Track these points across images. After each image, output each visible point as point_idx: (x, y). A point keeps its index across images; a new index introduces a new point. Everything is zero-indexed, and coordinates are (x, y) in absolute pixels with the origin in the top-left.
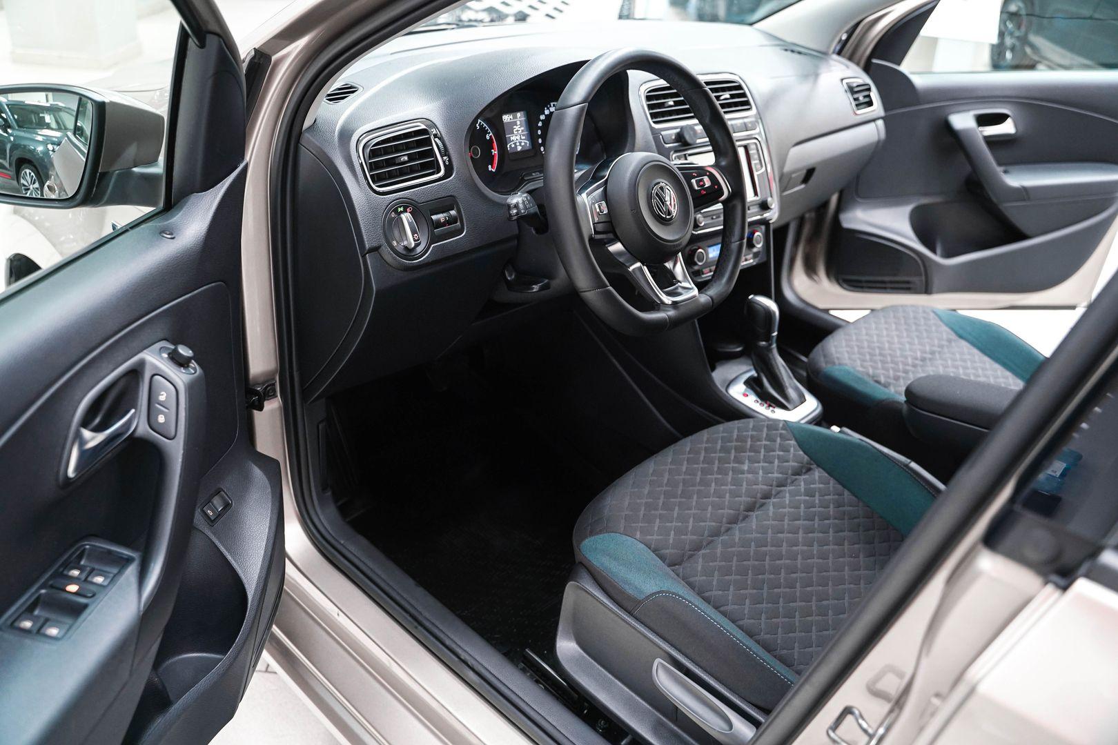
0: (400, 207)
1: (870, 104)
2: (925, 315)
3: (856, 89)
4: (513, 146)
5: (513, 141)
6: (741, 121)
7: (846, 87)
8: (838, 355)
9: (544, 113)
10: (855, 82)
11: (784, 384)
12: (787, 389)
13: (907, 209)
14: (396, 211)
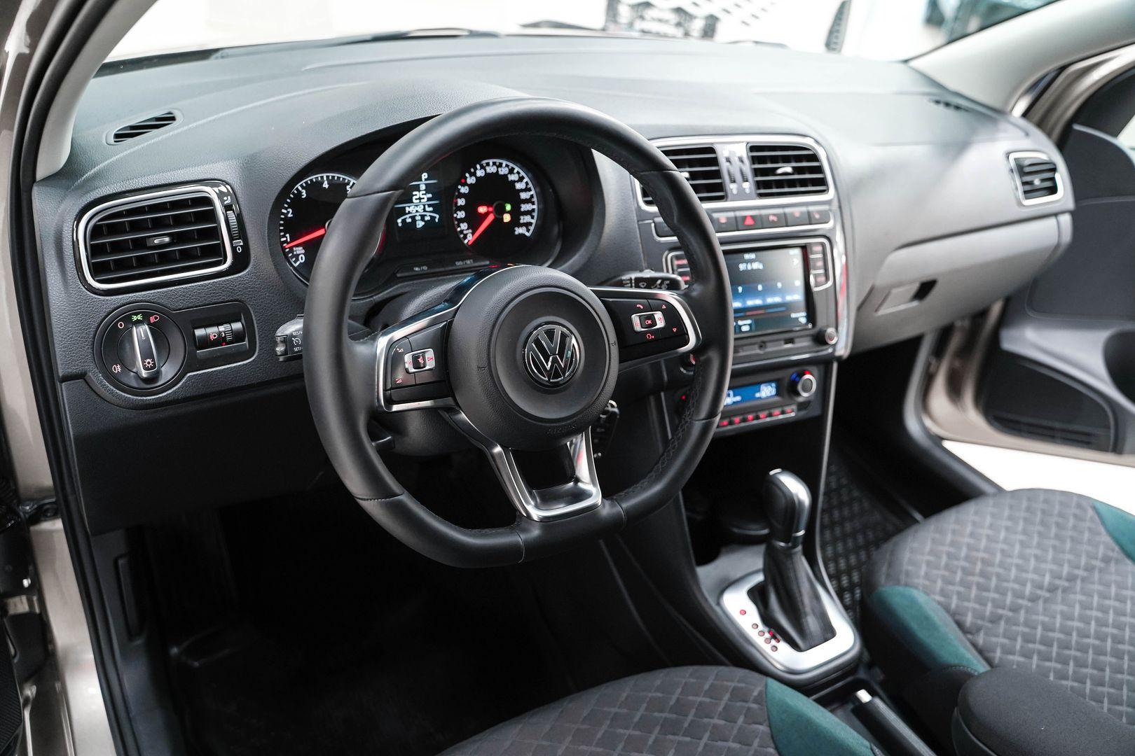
0: (136, 314)
1: (1053, 190)
2: (1078, 512)
3: (1027, 170)
4: (409, 220)
5: (409, 213)
6: (804, 209)
7: (1012, 164)
8: (910, 568)
9: (474, 174)
10: (1029, 157)
11: (801, 607)
12: (806, 615)
13: (1100, 337)
14: (127, 320)
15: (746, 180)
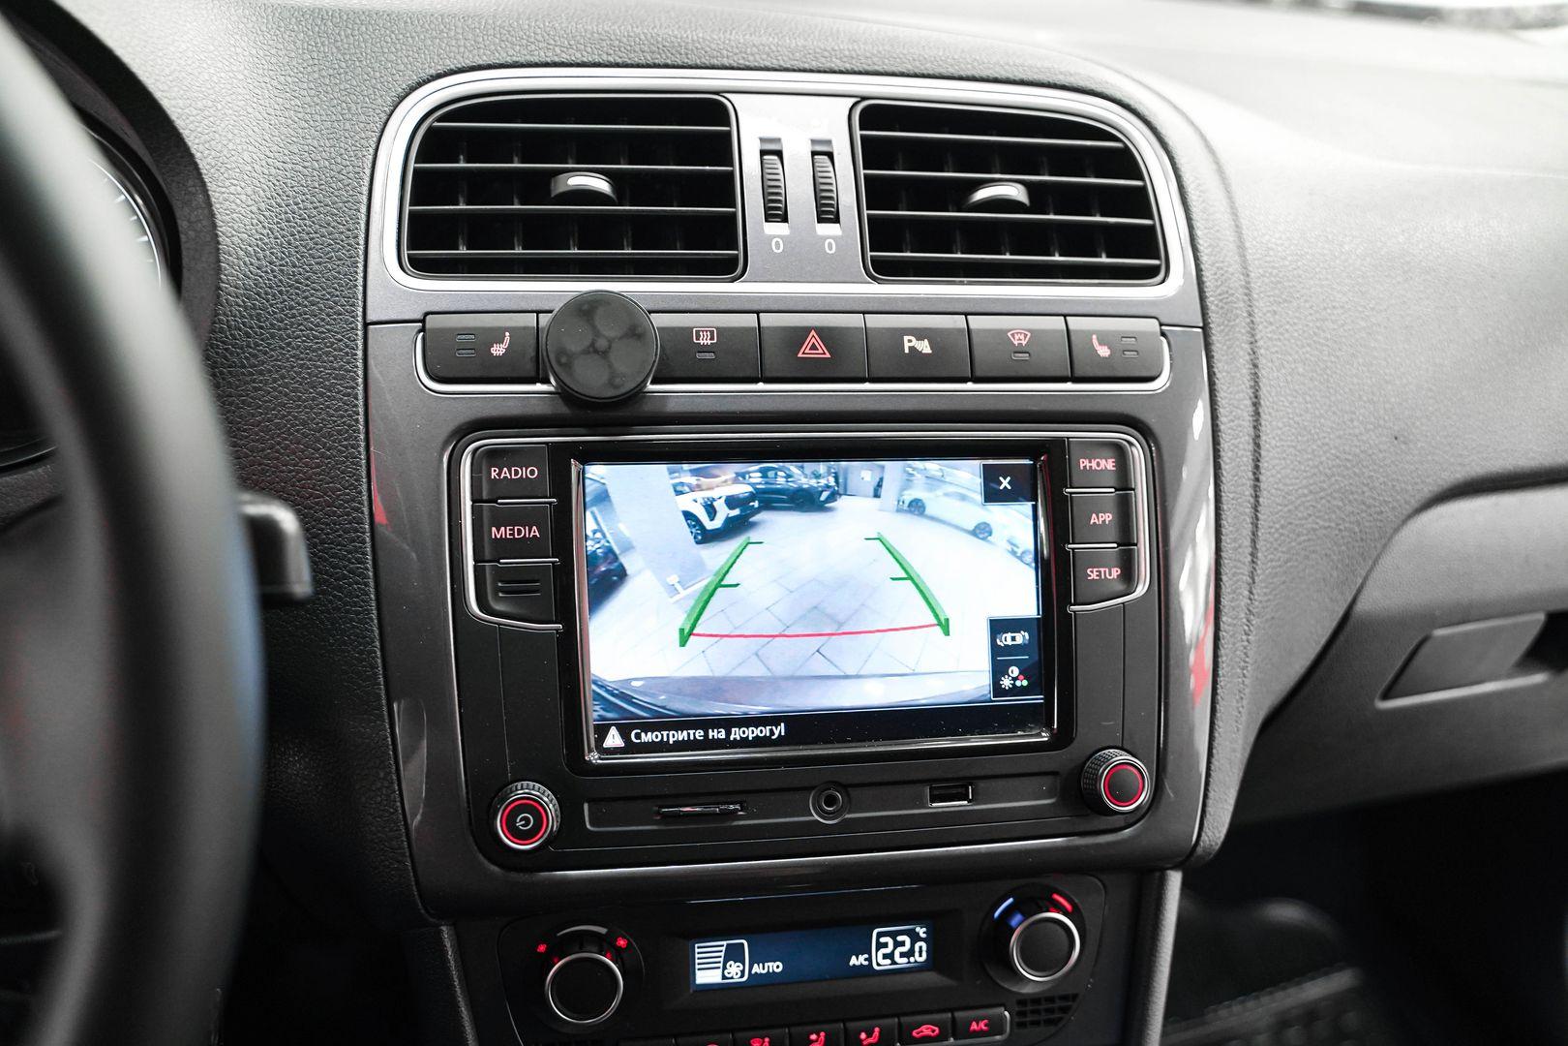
15: (827, 212)
